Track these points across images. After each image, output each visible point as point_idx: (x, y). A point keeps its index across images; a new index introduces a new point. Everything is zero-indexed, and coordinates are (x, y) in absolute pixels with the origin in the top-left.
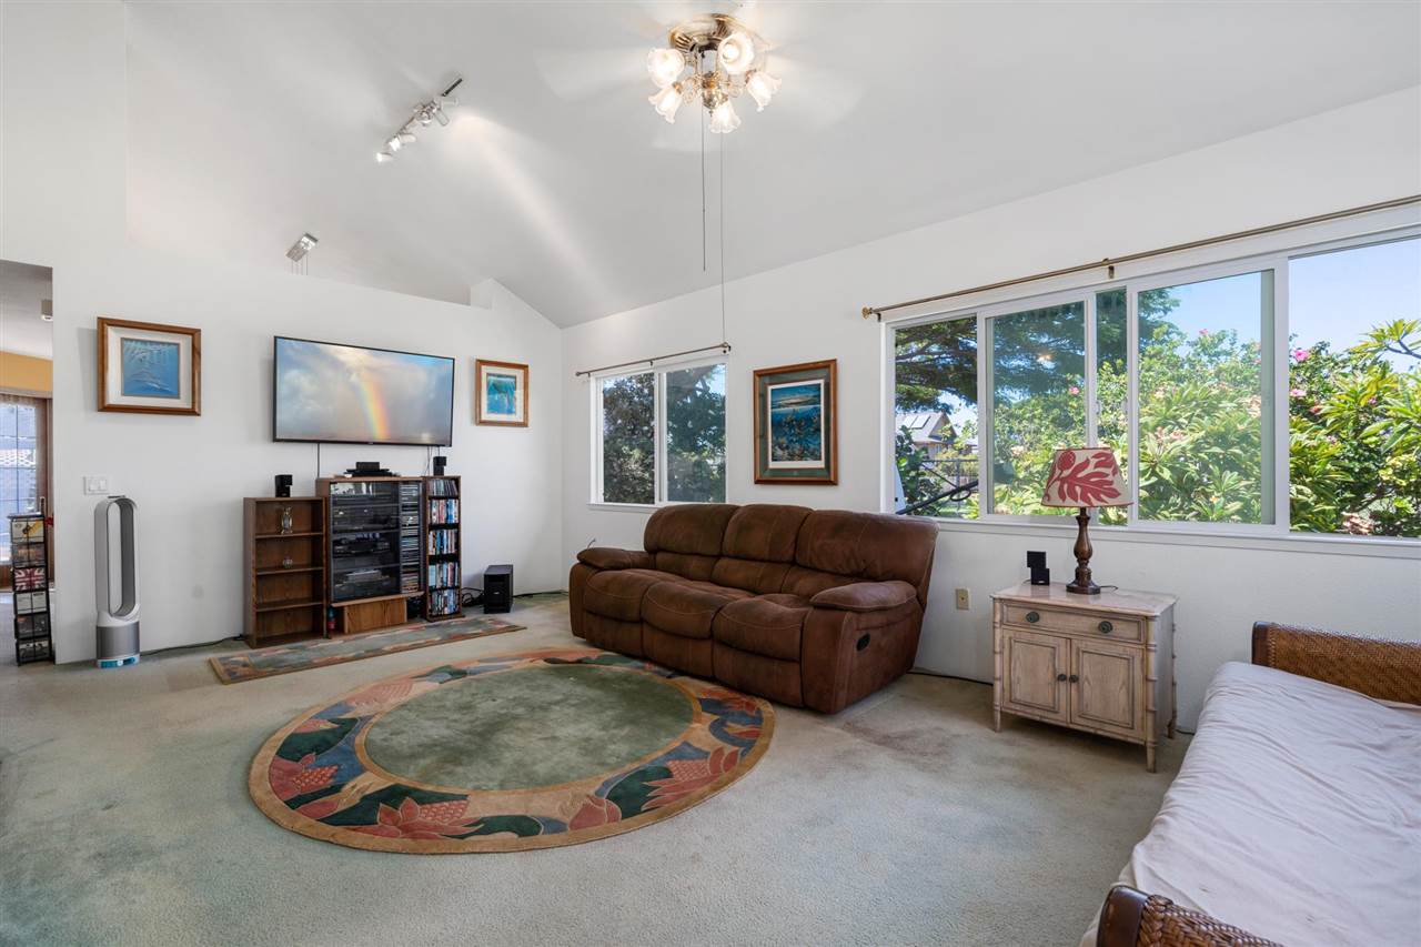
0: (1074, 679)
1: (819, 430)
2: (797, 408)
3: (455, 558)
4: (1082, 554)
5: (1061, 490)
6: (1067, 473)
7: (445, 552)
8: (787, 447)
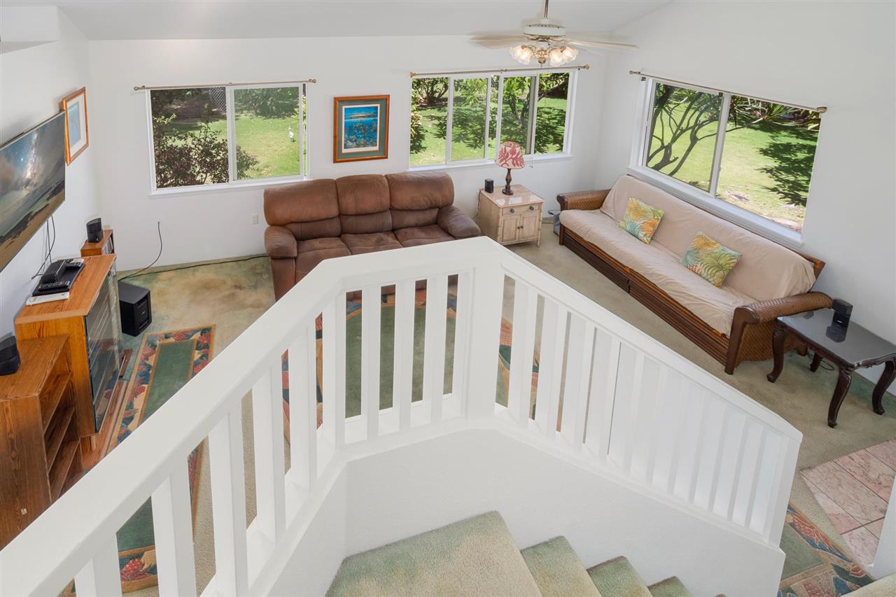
0: (522, 227)
1: (376, 131)
2: (363, 119)
4: (508, 180)
5: (513, 163)
6: (514, 156)
8: (355, 141)
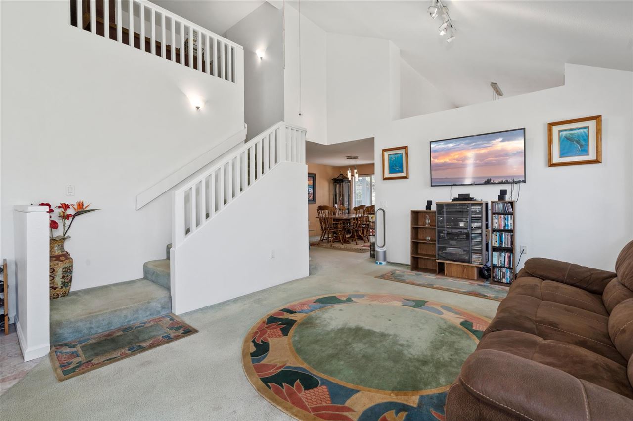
3: (511, 250)
7: (504, 246)
